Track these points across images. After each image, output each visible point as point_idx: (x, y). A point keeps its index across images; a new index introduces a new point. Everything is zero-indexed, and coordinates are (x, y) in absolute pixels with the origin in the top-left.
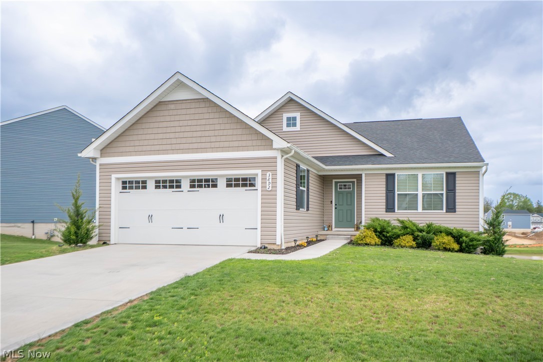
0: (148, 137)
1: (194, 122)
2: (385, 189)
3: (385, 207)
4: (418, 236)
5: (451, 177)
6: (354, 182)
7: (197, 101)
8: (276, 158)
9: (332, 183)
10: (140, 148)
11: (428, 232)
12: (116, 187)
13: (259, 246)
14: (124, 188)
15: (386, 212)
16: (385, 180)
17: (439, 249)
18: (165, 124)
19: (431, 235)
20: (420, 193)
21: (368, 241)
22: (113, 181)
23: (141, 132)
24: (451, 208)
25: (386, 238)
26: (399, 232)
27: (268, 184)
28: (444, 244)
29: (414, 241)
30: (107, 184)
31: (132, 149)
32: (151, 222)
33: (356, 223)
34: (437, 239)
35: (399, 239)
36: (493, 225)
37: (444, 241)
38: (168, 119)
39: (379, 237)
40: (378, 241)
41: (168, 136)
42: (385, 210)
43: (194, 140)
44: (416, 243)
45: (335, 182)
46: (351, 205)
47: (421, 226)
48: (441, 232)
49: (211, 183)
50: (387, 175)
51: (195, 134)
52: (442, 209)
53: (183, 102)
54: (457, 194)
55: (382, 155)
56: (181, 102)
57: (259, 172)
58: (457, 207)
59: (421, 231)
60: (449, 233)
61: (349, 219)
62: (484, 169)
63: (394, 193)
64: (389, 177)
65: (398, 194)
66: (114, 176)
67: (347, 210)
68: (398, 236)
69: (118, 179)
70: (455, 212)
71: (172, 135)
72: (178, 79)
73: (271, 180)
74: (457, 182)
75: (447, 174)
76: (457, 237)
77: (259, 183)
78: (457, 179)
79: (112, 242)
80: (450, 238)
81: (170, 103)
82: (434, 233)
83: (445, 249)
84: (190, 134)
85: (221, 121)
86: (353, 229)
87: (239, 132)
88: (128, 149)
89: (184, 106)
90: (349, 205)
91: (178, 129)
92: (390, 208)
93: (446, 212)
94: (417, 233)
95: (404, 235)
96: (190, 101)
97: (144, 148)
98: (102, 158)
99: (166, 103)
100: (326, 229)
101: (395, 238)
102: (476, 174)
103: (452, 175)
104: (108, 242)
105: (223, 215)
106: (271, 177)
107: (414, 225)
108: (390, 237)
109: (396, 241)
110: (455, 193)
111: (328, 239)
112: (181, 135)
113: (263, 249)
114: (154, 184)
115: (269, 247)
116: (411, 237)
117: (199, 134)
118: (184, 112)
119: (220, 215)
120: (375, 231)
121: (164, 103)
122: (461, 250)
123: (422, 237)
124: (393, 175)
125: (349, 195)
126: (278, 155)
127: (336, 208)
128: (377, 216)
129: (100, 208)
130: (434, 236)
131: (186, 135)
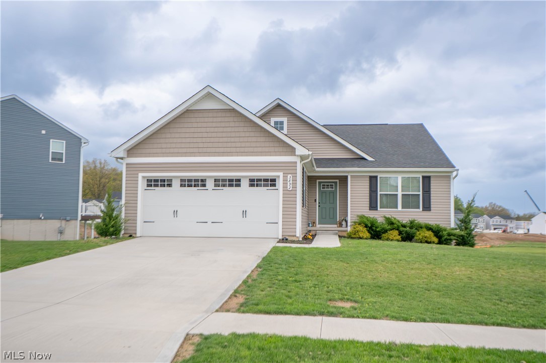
0: (175, 140)
1: (221, 130)
2: (368, 189)
3: (368, 205)
4: (403, 231)
5: (427, 180)
6: (337, 182)
7: (223, 111)
8: (296, 163)
9: (316, 183)
10: (168, 150)
11: (411, 228)
12: (141, 184)
13: (281, 237)
14: (149, 186)
15: (370, 210)
16: (368, 182)
17: (421, 242)
18: (192, 130)
19: (414, 230)
20: (400, 193)
21: (361, 235)
22: (140, 179)
23: (168, 135)
24: (427, 207)
25: (376, 233)
26: (388, 228)
27: (288, 184)
28: (425, 237)
29: (399, 235)
30: (133, 181)
31: (159, 151)
32: (176, 216)
33: (338, 220)
34: (420, 234)
35: (387, 234)
36: (465, 222)
37: (426, 235)
38: (195, 125)
39: (369, 232)
40: (368, 235)
41: (195, 140)
42: (368, 208)
43: (220, 145)
44: (401, 237)
45: (319, 182)
46: (333, 203)
47: (404, 222)
48: (421, 228)
49: (235, 183)
50: (371, 177)
51: (221, 140)
52: (419, 208)
53: (210, 111)
54: (432, 195)
55: (363, 159)
56: (208, 111)
57: (281, 174)
58: (432, 206)
59: (404, 226)
60: (429, 228)
61: (332, 217)
62: (455, 174)
63: (377, 193)
64: (372, 178)
65: (380, 194)
66: (141, 175)
67: (330, 208)
68: (386, 231)
69: (144, 177)
70: (430, 210)
71: (199, 140)
72: (208, 92)
73: (291, 181)
74: (432, 184)
75: (424, 177)
76: (436, 232)
77: (280, 183)
78: (432, 182)
79: (138, 235)
80: (430, 233)
81: (198, 111)
82: (416, 229)
83: (427, 242)
84: (216, 140)
85: (246, 129)
86: (336, 226)
87: (263, 139)
88: (155, 151)
89: (211, 115)
90: (331, 203)
91: (205, 135)
92: (373, 206)
93: (423, 211)
94: (402, 229)
95: (391, 230)
96: (216, 111)
97: (172, 150)
98: (128, 158)
99: (194, 111)
100: (311, 225)
101: (383, 233)
102: (447, 177)
103: (428, 178)
104: (134, 235)
105: (246, 211)
106: (291, 179)
107: (398, 221)
108: (379, 231)
109: (384, 235)
110: (430, 194)
111: (318, 235)
112: (208, 140)
113: (284, 240)
114: (179, 183)
115: (290, 238)
116: (397, 232)
117: (225, 140)
118: (211, 120)
119: (243, 211)
120: (366, 226)
121: (191, 111)
122: (440, 243)
123: (406, 232)
124: (376, 177)
125: (332, 194)
126: (298, 160)
127: (319, 206)
128: (364, 213)
129: (126, 203)
130: (416, 231)
131: (212, 140)
